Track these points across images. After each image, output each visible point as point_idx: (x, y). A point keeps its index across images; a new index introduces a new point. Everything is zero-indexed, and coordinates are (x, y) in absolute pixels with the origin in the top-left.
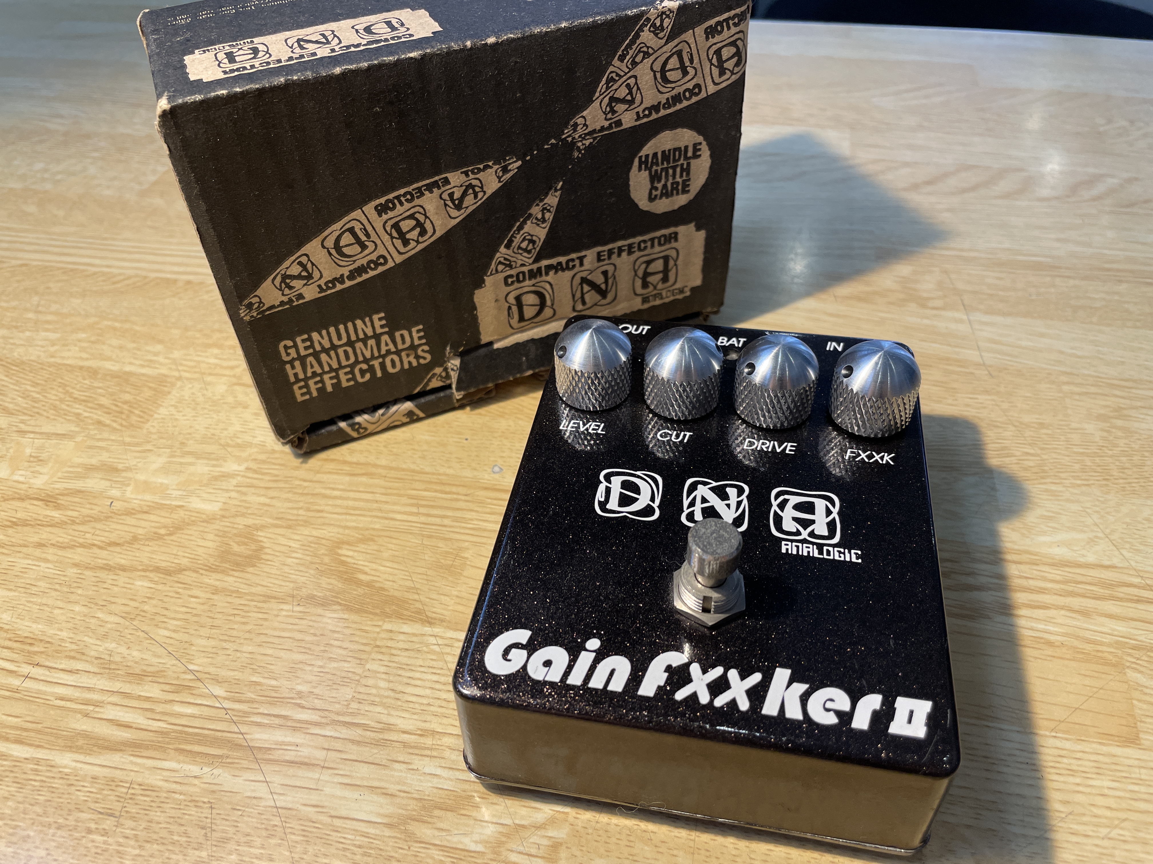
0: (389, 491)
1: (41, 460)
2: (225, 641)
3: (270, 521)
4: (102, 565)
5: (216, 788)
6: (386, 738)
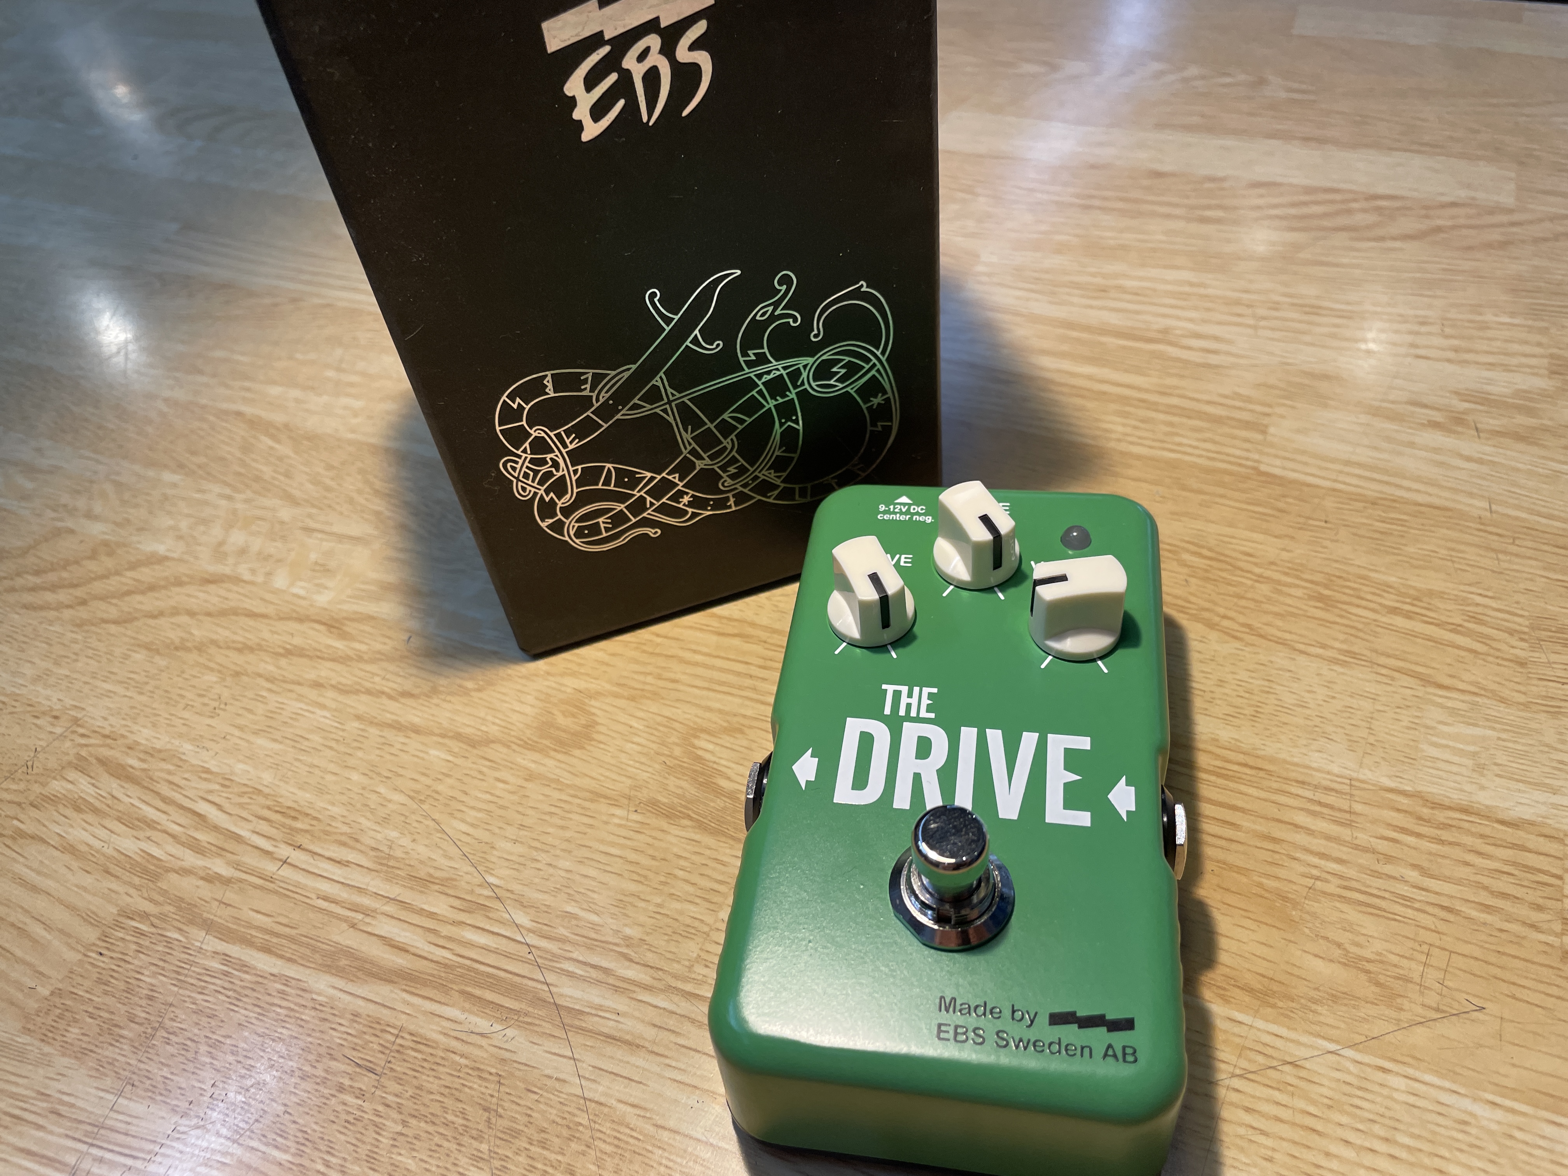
1: (328, 570)
2: (536, 849)
3: (608, 687)
4: (389, 721)
5: (507, 1055)
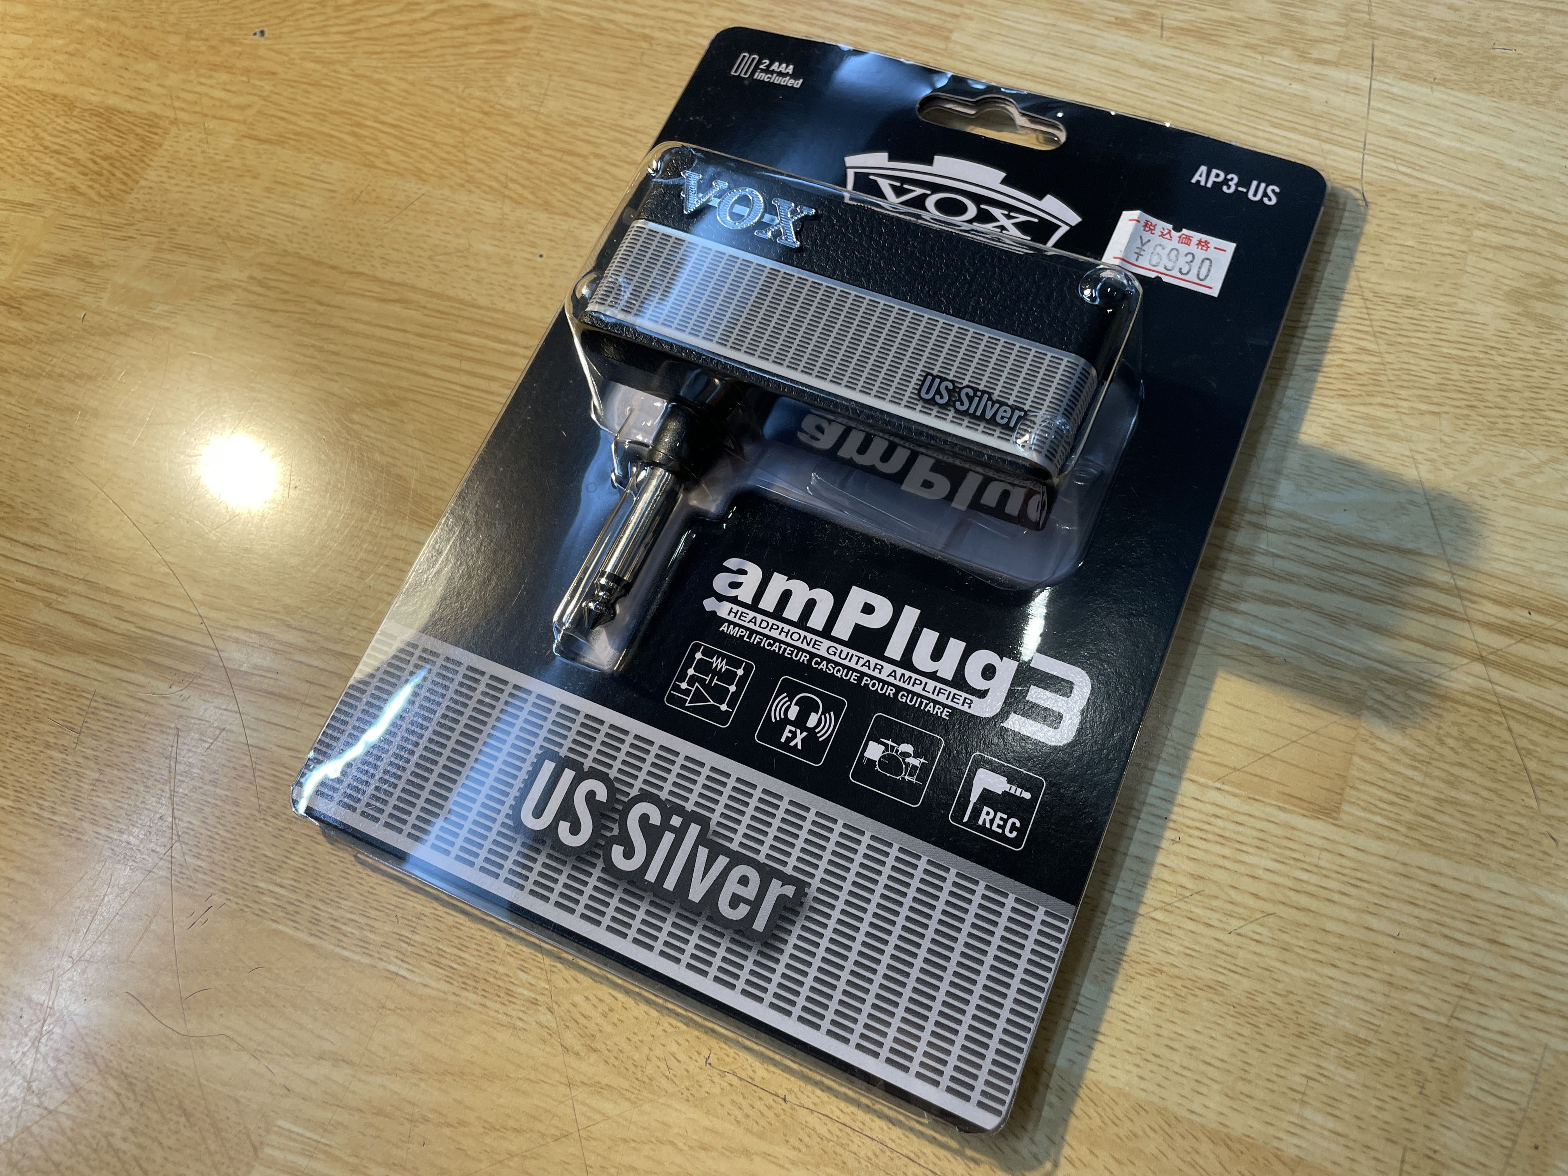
0: (426, 331)
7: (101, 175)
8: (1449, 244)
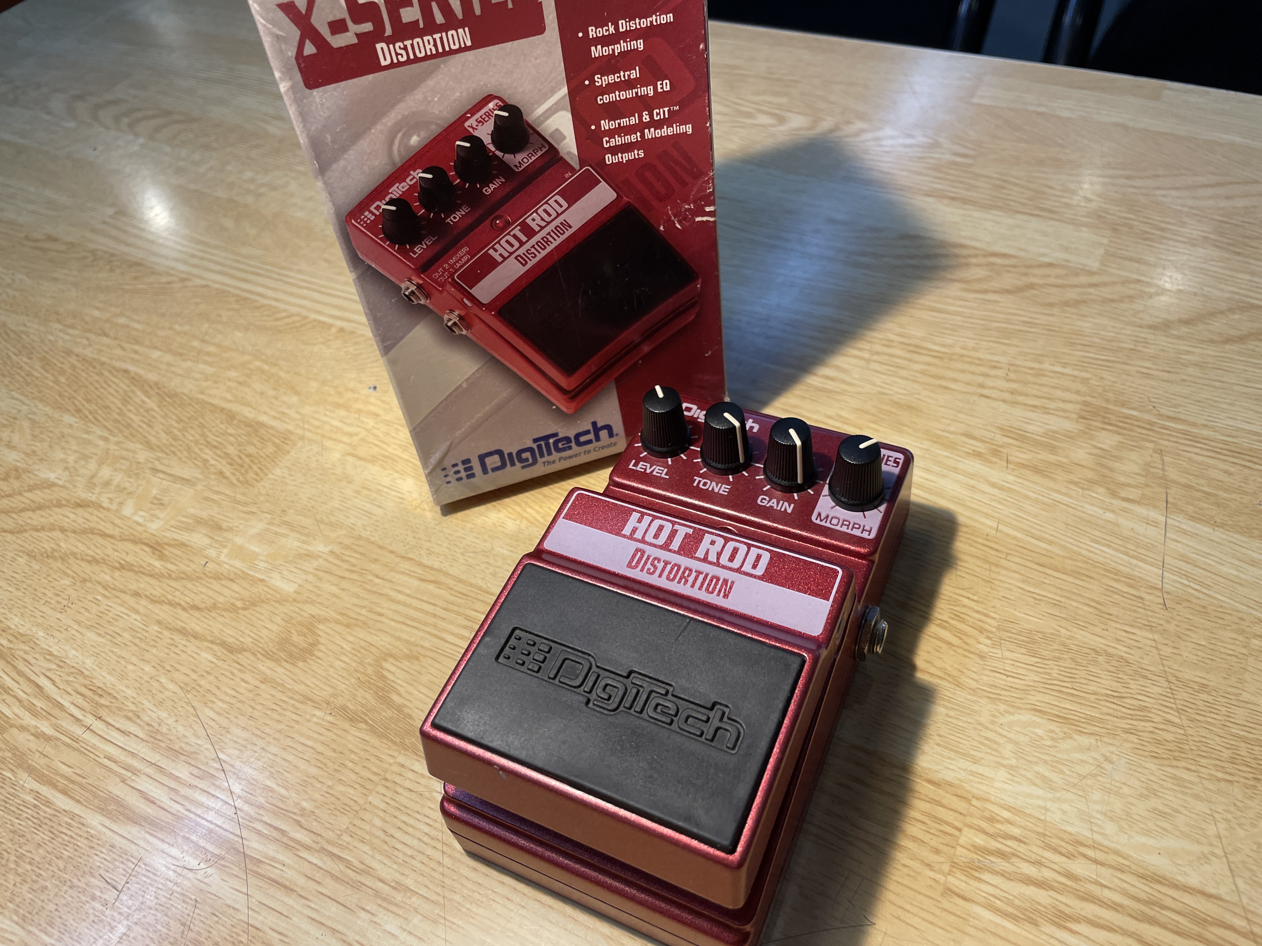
0: (450, 607)
1: (162, 504)
2: (257, 736)
3: (333, 614)
4: (179, 628)
5: (205, 887)
6: (363, 881)
7: (242, 466)
8: (1233, 647)
